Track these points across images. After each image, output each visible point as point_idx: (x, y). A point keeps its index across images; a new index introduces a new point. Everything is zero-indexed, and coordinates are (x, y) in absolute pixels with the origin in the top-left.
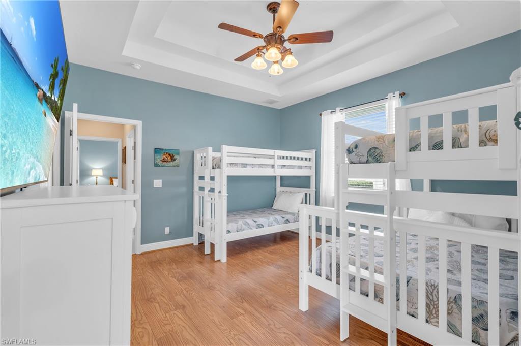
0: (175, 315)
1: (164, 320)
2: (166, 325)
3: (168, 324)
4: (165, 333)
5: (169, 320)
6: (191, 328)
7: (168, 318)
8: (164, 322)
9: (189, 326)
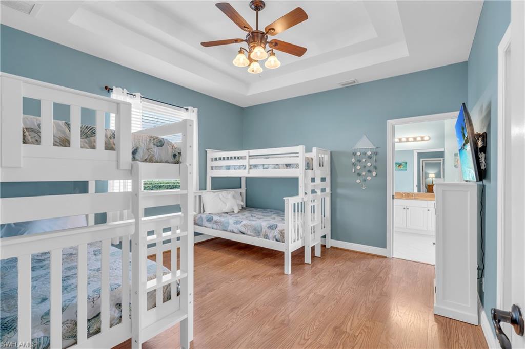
0: (352, 328)
1: (365, 332)
2: (368, 327)
3: (366, 327)
4: (374, 323)
5: (361, 328)
6: (355, 312)
7: (360, 330)
8: (366, 330)
9: (354, 314)
